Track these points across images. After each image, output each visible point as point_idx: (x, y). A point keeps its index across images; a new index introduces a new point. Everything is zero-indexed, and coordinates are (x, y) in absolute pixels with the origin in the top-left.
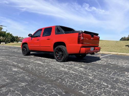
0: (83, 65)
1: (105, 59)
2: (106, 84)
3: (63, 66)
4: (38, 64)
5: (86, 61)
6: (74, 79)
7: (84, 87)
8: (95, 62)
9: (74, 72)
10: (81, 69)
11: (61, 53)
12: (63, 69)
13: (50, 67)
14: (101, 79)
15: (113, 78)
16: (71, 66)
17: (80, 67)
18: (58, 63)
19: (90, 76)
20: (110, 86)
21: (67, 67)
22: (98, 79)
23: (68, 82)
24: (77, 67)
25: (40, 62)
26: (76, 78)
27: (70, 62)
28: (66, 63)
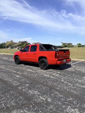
0: (59, 72)
1: (74, 67)
2: (70, 84)
3: (46, 73)
4: (30, 71)
5: (61, 69)
6: (53, 81)
7: (58, 86)
8: (66, 70)
9: (53, 78)
10: (57, 75)
11: (44, 64)
12: (46, 75)
13: (38, 74)
14: (68, 82)
15: (75, 81)
16: (51, 73)
17: (57, 74)
18: (42, 71)
19: (62, 80)
20: (72, 85)
21: (48, 74)
22: (67, 82)
23: (50, 83)
24: (55, 74)
25: (30, 70)
26: (54, 81)
27: (50, 70)
28: (47, 70)
